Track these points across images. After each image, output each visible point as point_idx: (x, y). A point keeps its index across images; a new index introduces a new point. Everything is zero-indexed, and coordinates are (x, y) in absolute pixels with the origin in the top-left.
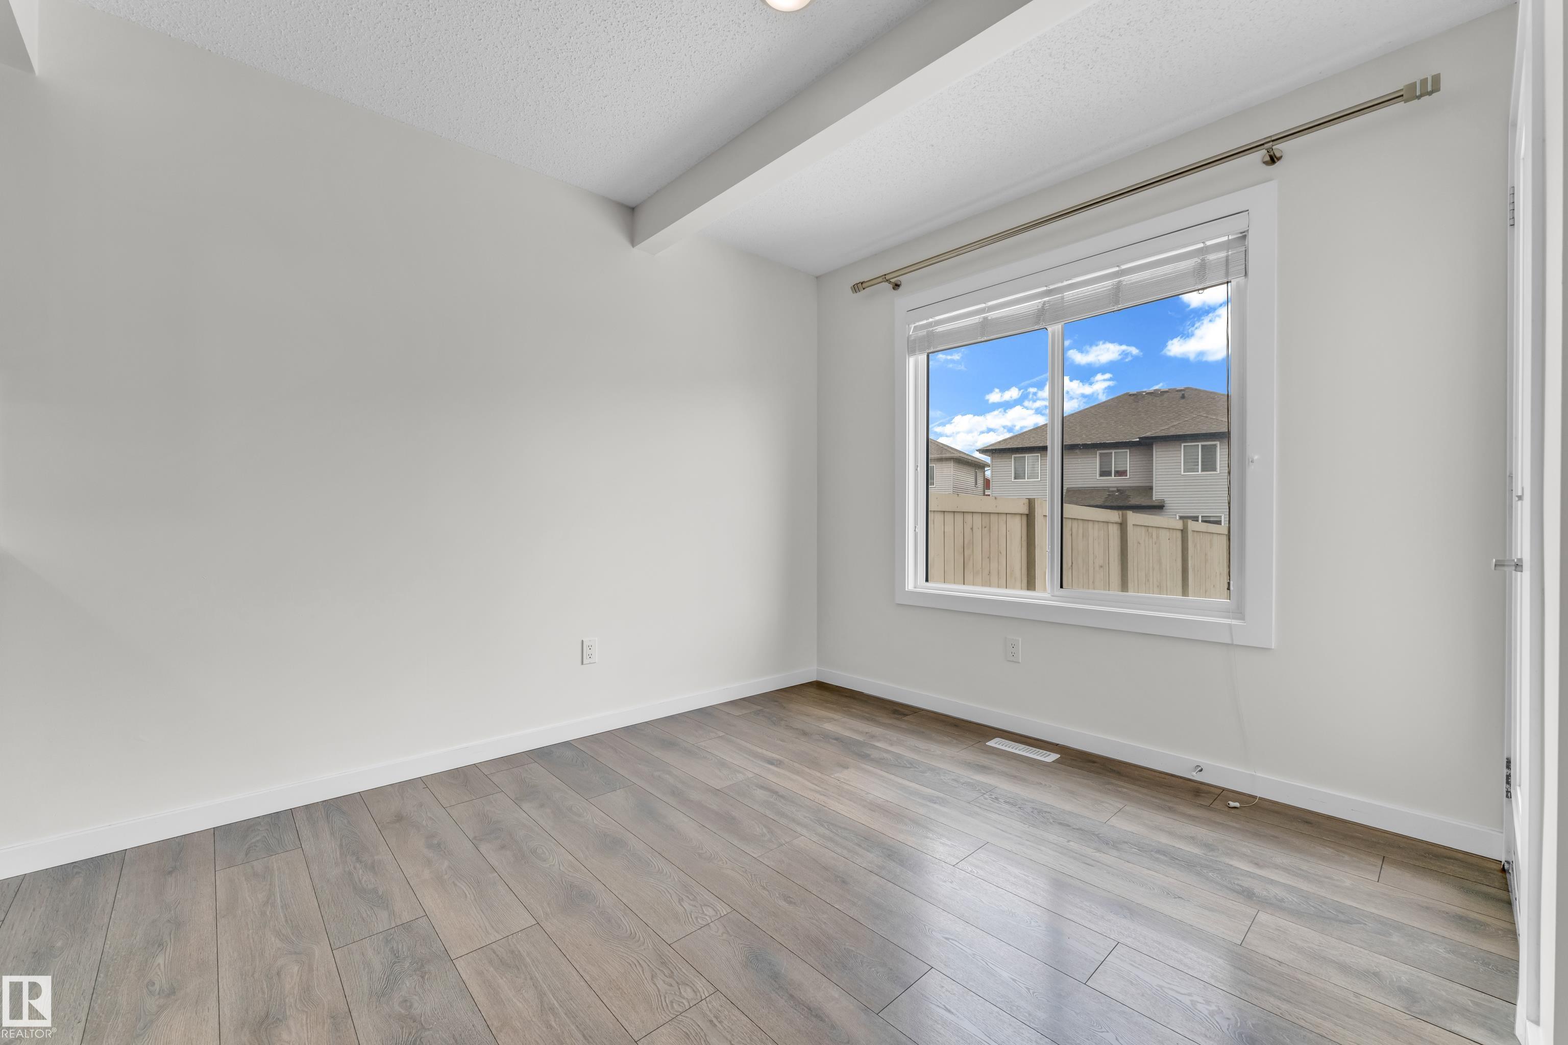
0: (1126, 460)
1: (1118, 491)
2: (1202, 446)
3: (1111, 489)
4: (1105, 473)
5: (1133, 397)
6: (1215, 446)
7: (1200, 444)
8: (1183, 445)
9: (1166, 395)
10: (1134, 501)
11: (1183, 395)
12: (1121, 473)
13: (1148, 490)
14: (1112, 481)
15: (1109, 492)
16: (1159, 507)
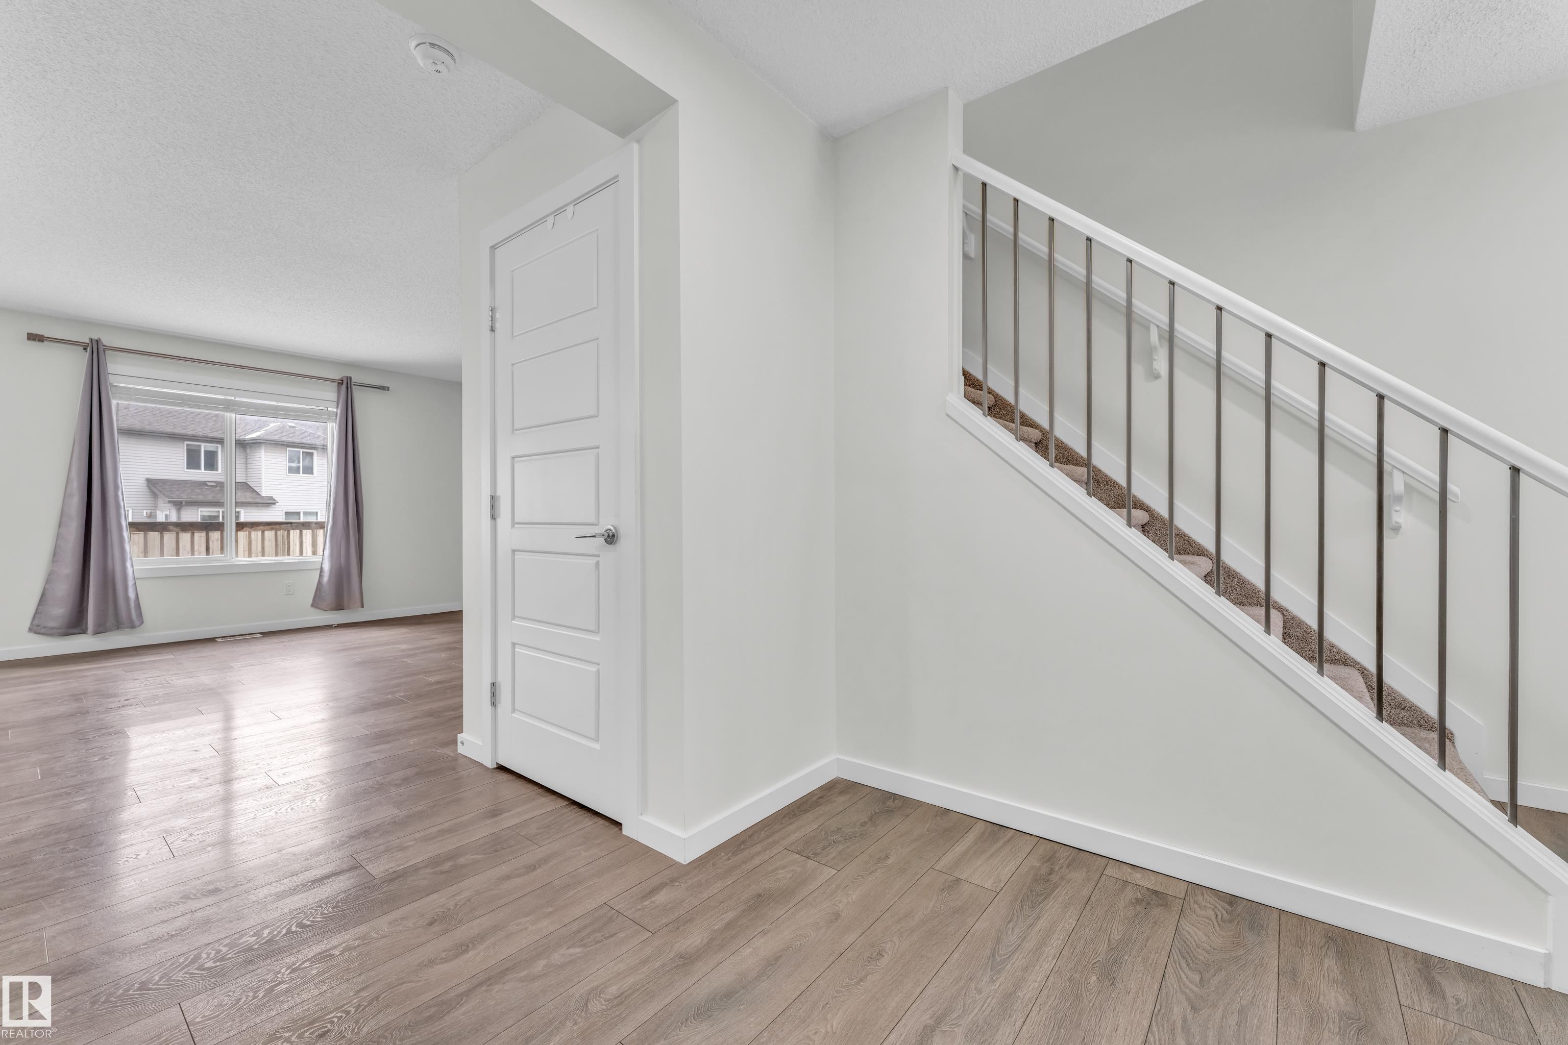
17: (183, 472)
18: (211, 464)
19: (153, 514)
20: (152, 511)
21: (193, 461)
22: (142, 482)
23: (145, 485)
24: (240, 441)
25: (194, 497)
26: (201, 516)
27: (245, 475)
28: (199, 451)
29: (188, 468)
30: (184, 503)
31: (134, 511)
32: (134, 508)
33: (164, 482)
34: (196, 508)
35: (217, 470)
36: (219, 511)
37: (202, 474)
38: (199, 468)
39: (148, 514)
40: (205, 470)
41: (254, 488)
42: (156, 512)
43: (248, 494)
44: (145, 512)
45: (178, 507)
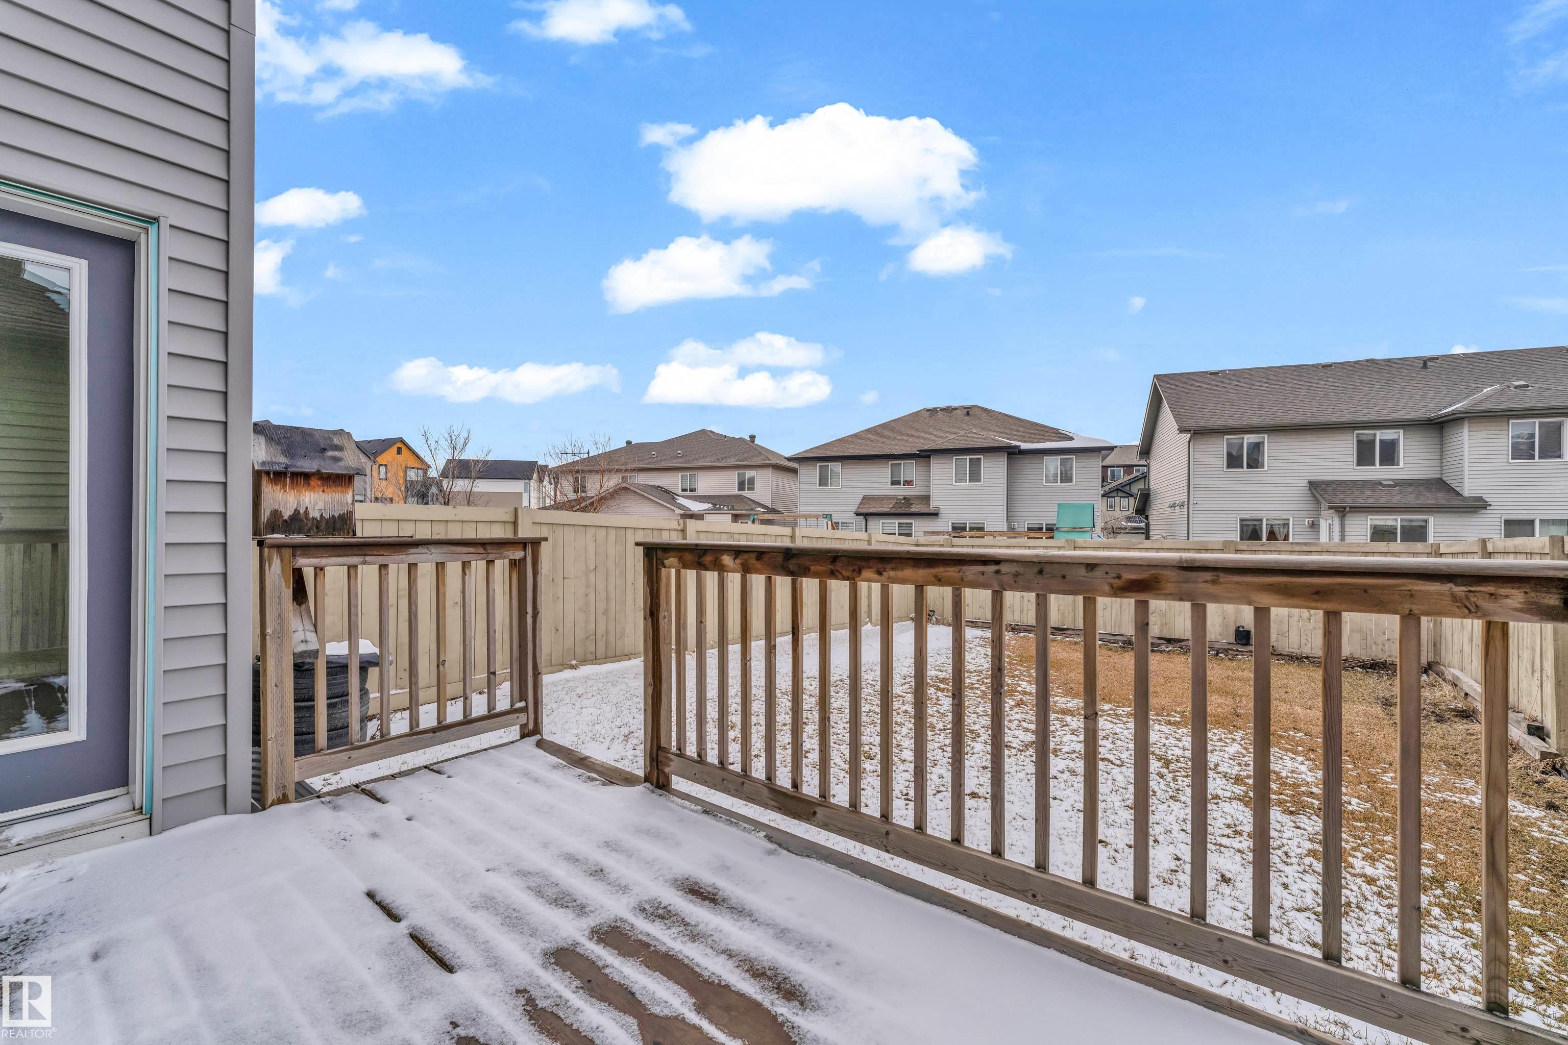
0: (910, 470)
1: (905, 498)
2: (970, 459)
3: (899, 497)
4: (894, 483)
5: (928, 413)
6: (980, 459)
7: (968, 457)
8: (954, 458)
9: (955, 412)
10: (915, 509)
11: (968, 412)
12: (908, 483)
13: (926, 499)
14: (902, 491)
15: (897, 499)
16: (935, 514)
17: (1352, 470)
18: (1389, 454)
19: (1316, 523)
20: (1315, 519)
21: (1364, 455)
22: (1304, 485)
23: (1308, 488)
24: (1431, 420)
25: (1360, 501)
26: (1371, 525)
27: (1439, 469)
28: (1374, 441)
29: (1358, 464)
30: (1348, 509)
31: (1295, 519)
32: (1295, 516)
33: (1328, 483)
34: (1364, 515)
35: (1398, 465)
36: (1396, 520)
37: (1376, 472)
38: (1373, 464)
39: (1310, 522)
40: (1380, 465)
41: (1453, 486)
42: (1319, 521)
43: (1441, 495)
44: (1307, 520)
45: (1341, 515)
